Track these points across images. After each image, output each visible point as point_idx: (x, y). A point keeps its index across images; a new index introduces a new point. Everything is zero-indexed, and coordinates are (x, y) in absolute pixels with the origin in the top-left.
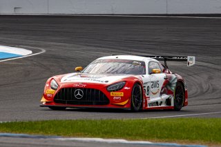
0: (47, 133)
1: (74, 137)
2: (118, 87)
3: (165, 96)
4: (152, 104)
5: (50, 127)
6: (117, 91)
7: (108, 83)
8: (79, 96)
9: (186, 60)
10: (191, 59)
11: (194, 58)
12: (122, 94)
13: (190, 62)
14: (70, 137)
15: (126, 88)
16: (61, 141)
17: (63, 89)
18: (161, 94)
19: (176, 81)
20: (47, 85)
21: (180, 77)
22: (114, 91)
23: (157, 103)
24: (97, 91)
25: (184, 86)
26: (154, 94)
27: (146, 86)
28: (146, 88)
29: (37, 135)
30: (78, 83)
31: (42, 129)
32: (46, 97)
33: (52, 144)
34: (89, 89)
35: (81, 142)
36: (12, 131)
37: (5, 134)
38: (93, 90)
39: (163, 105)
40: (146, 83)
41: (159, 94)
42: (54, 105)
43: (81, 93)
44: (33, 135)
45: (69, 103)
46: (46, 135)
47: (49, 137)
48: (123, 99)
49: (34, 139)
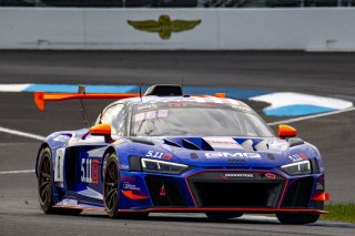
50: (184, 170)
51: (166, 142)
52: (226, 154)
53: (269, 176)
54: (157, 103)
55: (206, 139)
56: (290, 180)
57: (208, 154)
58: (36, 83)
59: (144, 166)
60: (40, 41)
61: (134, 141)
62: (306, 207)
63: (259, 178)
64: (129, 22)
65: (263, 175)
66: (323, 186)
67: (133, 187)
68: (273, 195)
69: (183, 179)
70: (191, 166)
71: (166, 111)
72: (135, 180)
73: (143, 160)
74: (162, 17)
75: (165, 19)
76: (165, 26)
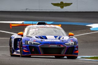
50: (39, 44)
51: (36, 37)
52: (50, 40)
53: (62, 46)
54: (36, 27)
55: (46, 36)
56: (67, 47)
57: (45, 40)
58: (25, 21)
59: (29, 43)
60: (26, 9)
61: (27, 37)
62: (72, 54)
63: (59, 46)
64: (52, 4)
65: (60, 46)
66: (78, 49)
67: (25, 49)
68: (63, 51)
69: (38, 47)
70: (41, 43)
71: (38, 29)
72: (26, 47)
73: (28, 42)
74: (61, 2)
75: (62, 3)
76: (62, 5)
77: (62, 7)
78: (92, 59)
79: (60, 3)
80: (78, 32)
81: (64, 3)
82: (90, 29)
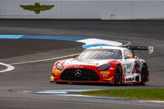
0: (132, 97)
1: (150, 100)
2: (106, 68)
3: (135, 75)
4: (127, 80)
5: (134, 93)
6: (105, 70)
7: (99, 65)
8: (78, 75)
9: (148, 49)
10: (151, 49)
11: (153, 47)
12: (108, 73)
13: (150, 50)
14: (147, 100)
15: (111, 68)
16: (141, 102)
17: (66, 70)
18: (133, 73)
19: (142, 64)
20: (55, 67)
21: (144, 61)
22: (103, 71)
23: (130, 79)
24: (91, 70)
25: (147, 68)
26: (128, 73)
27: (124, 67)
28: (123, 69)
29: (125, 98)
30: (77, 65)
31: (129, 94)
32: (54, 75)
33: (135, 104)
34: (85, 70)
35: (155, 103)
36: (109, 96)
37: (105, 97)
38: (88, 70)
39: (134, 81)
40: (123, 65)
41: (131, 73)
42: (60, 81)
43: (79, 72)
44: (123, 98)
45: (71, 79)
46: (131, 99)
47: (133, 100)
48: (109, 76)
49: (123, 101)
64: (21, 6)
74: (36, 3)
75: (37, 5)
76: (37, 8)
77: (38, 12)
78: (85, 95)
79: (34, 5)
80: (63, 52)
81: (41, 5)
82: (82, 47)
